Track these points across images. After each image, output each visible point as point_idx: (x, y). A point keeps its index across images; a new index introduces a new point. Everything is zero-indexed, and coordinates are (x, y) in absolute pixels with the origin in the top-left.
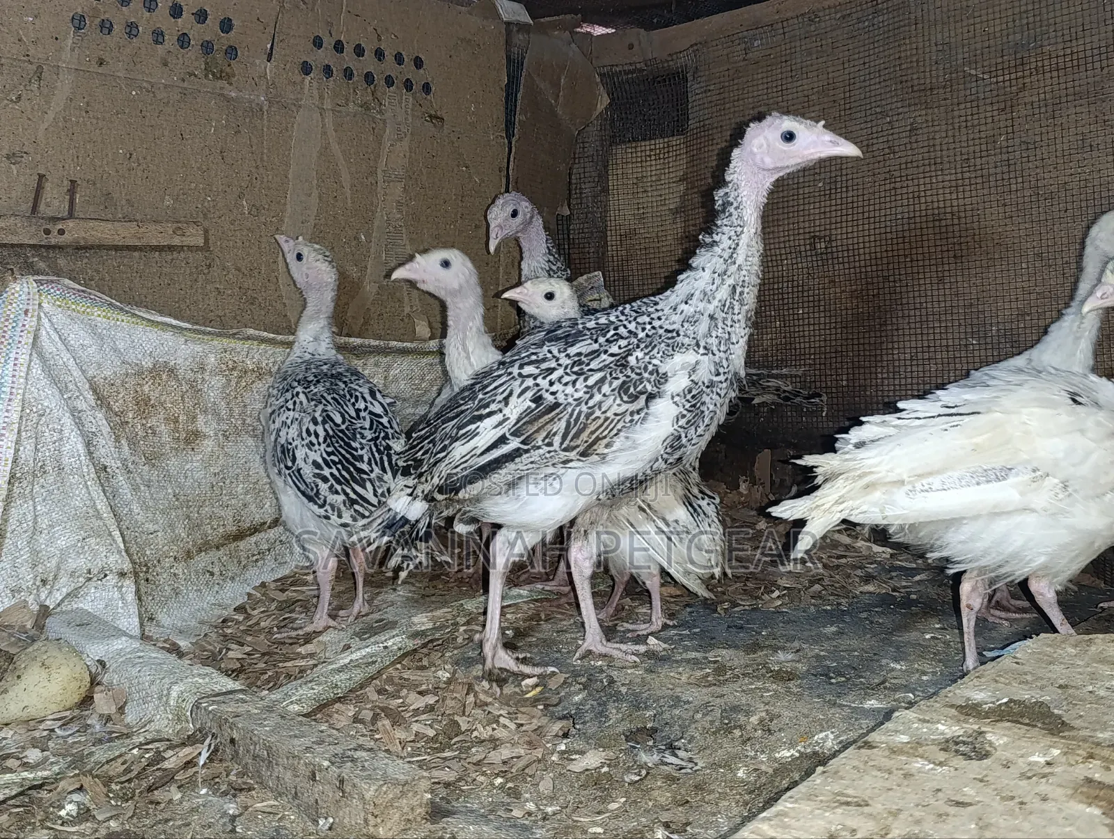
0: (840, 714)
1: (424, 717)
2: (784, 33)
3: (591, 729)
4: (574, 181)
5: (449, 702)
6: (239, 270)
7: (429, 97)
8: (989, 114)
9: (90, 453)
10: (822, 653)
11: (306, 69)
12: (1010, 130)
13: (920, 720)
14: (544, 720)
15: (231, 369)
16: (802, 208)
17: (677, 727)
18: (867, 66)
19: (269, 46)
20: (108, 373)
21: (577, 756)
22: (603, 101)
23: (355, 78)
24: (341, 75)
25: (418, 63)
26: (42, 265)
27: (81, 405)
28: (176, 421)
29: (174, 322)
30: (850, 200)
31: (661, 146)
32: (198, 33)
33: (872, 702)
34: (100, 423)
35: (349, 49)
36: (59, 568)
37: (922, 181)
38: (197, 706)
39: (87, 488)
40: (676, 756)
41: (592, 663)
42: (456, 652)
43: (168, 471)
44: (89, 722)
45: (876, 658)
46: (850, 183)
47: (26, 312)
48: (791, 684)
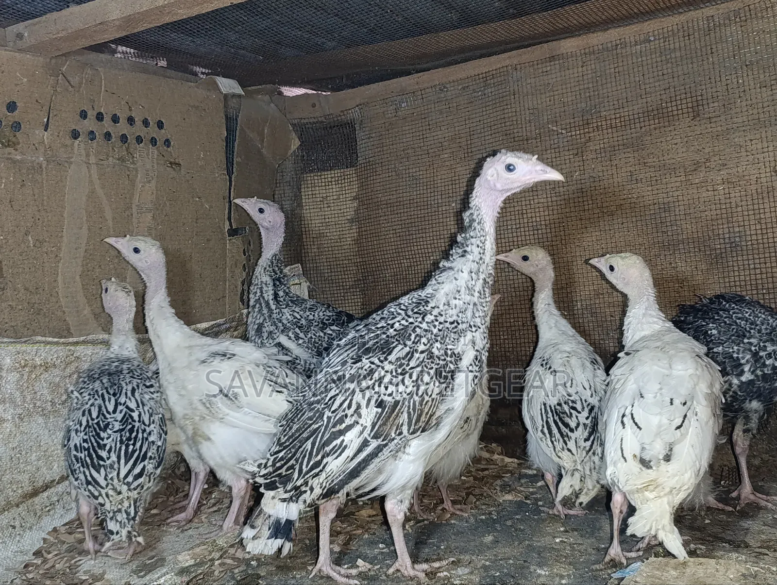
2: (423, 98)
6: (27, 289)
7: (169, 149)
8: (567, 157)
12: (582, 168)
16: (441, 220)
18: (482, 122)
19: (46, 120)
22: (295, 144)
23: (113, 140)
24: (102, 137)
25: (160, 125)
31: (339, 175)
35: (107, 119)
45: (526, 564)
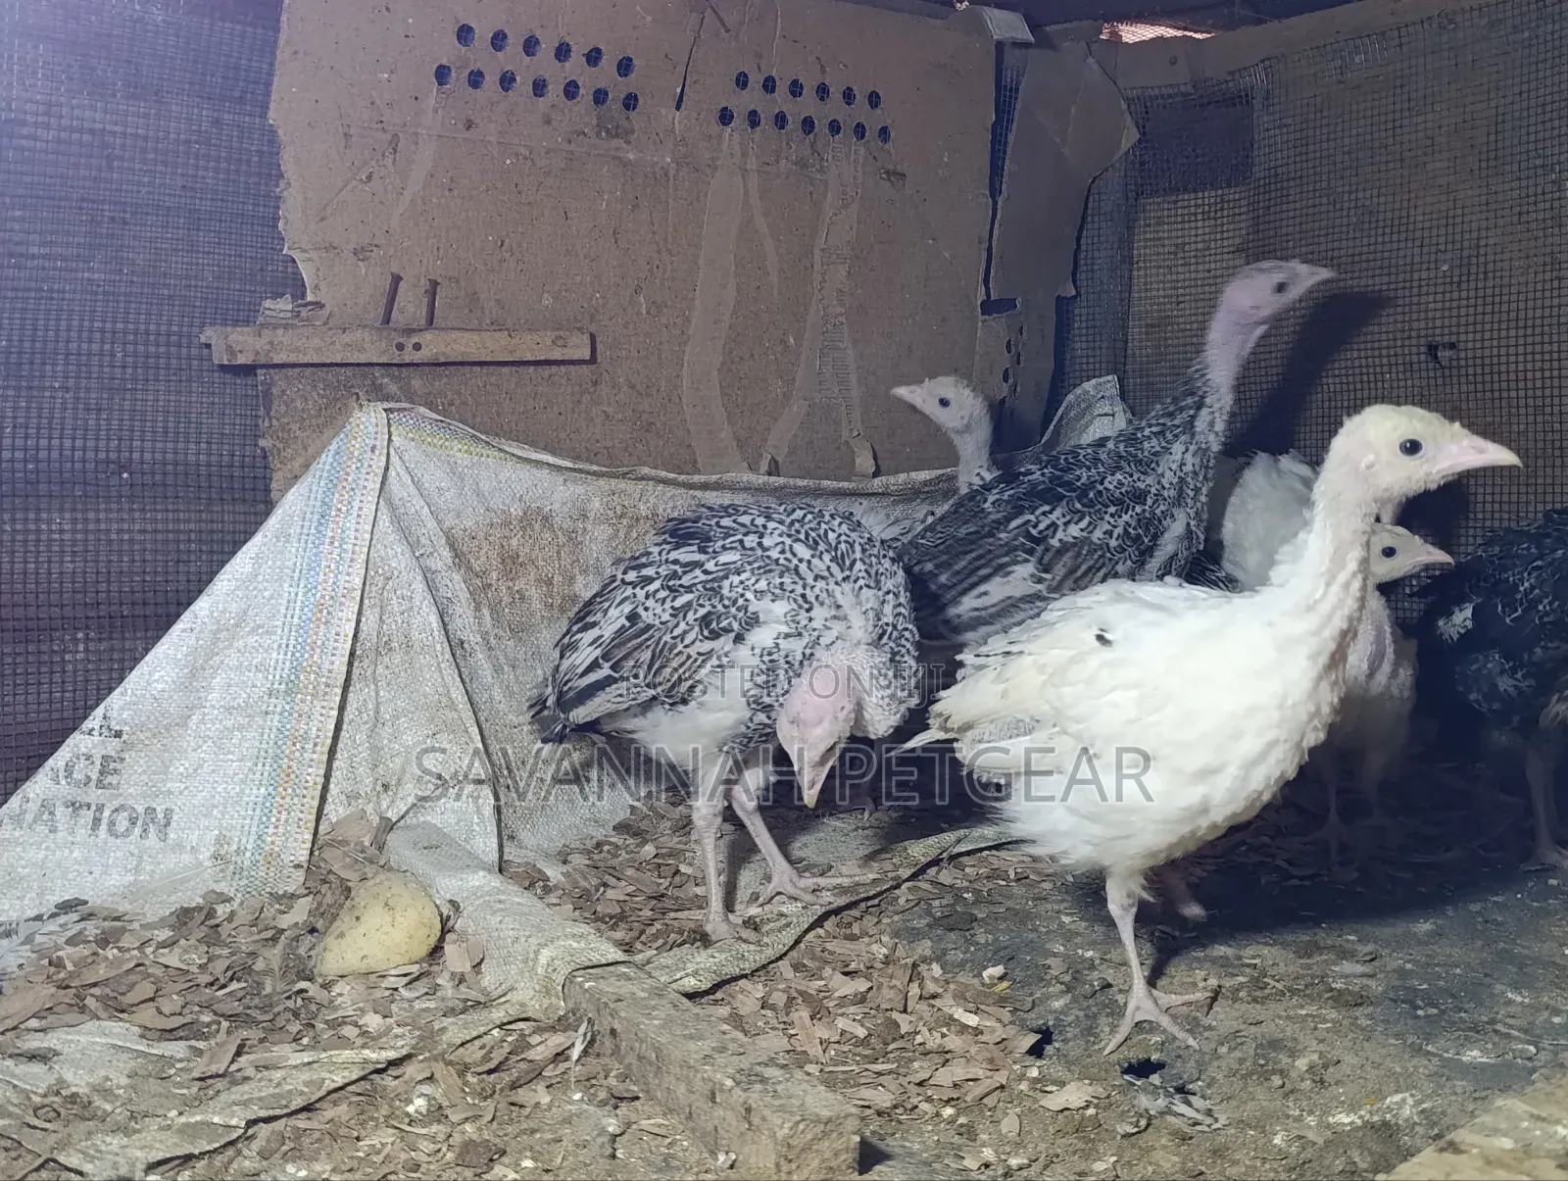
0: (1426, 1067)
1: (852, 1009)
2: (1401, 45)
3: (1075, 1049)
4: (1083, 248)
5: (887, 992)
6: (632, 387)
7: (887, 146)
9: (445, 625)
10: (1409, 966)
13: (1532, 1116)
14: (1012, 1031)
15: (621, 516)
16: (1415, 300)
17: (1192, 1063)
18: (1525, 96)
19: (679, 90)
20: (469, 524)
21: (1054, 1088)
22: (1130, 136)
23: (789, 127)
24: (772, 122)
26: (393, 388)
27: (435, 563)
28: (550, 582)
29: (550, 459)
30: (1489, 292)
31: (1212, 200)
32: (589, 79)
33: (1475, 1053)
34: (457, 587)
35: (782, 87)
36: (404, 770)
38: (570, 979)
39: (440, 671)
40: (1189, 1104)
41: (1080, 952)
42: (896, 918)
43: (538, 647)
44: (439, 981)
45: (1488, 980)
46: (1491, 266)
47: (373, 449)
48: (1359, 1012)
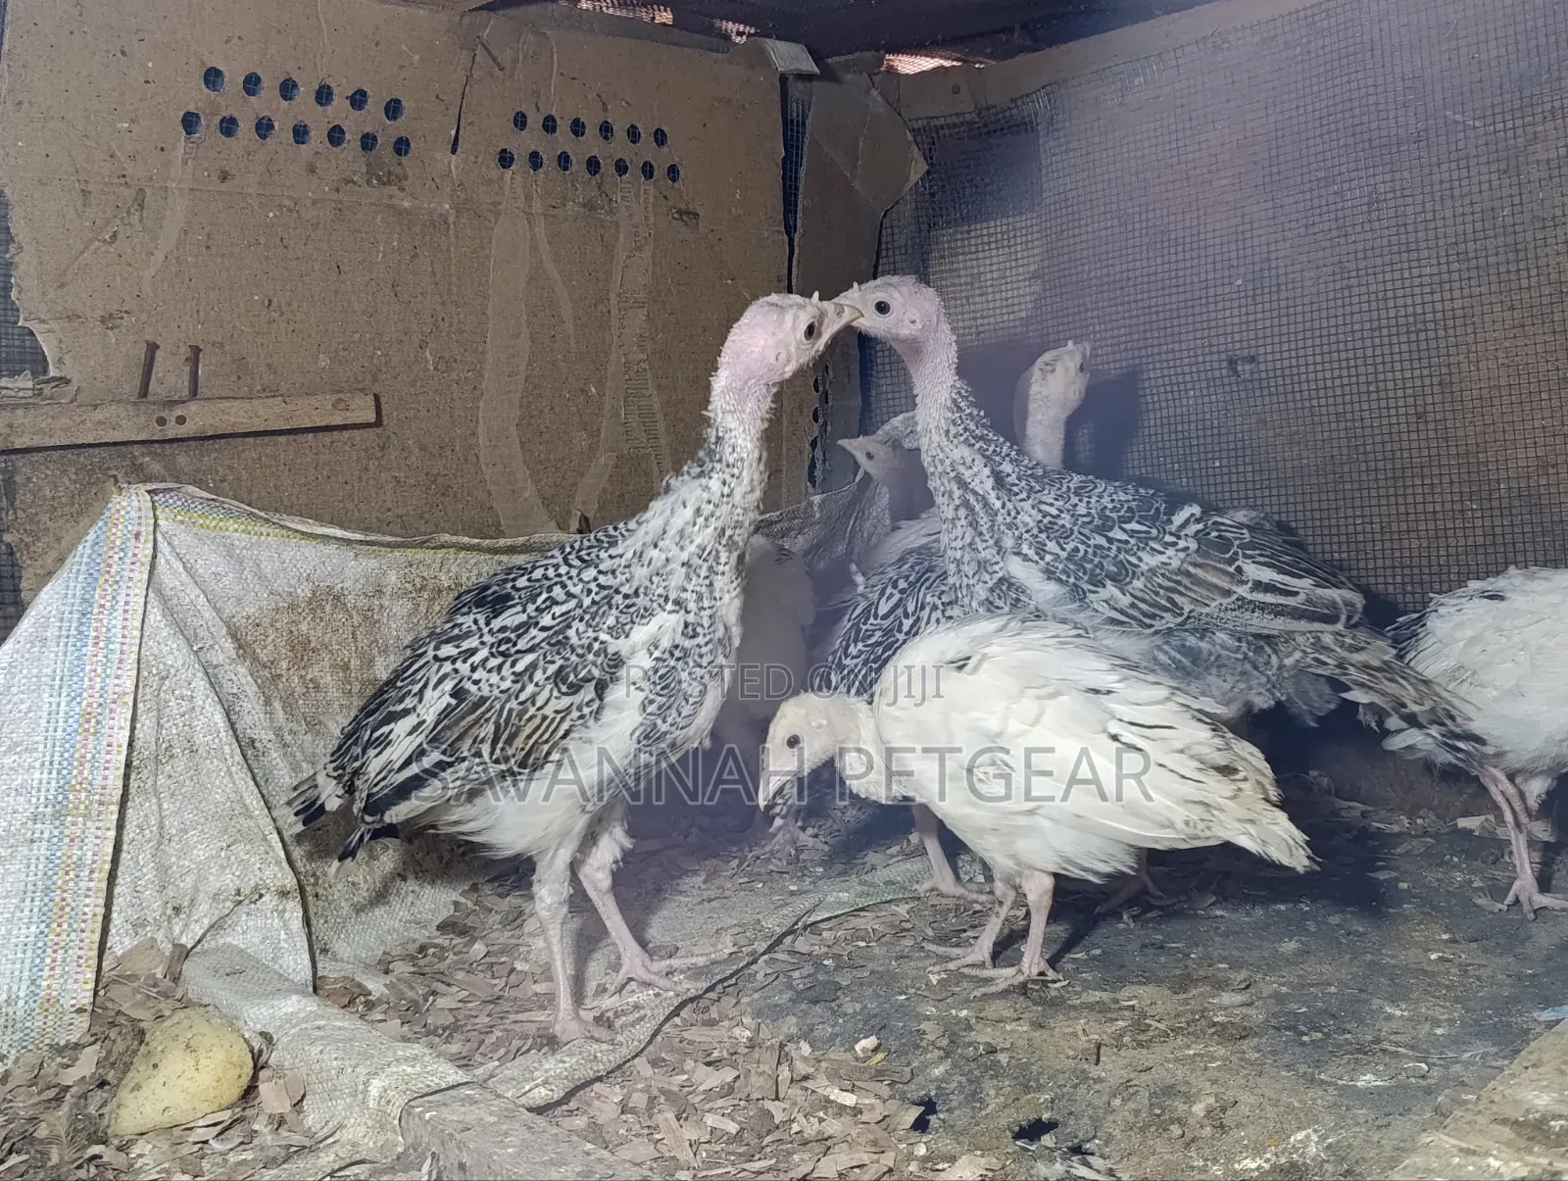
0: (1322, 1098)
1: (720, 1103)
2: (1178, 66)
3: (961, 1118)
5: (755, 1080)
6: (424, 449)
7: (676, 185)
8: (1485, 178)
9: (232, 725)
10: (1284, 989)
11: (505, 159)
12: (1517, 200)
13: (1461, 1150)
14: (893, 1106)
15: (420, 589)
16: (1212, 316)
17: (1086, 1120)
18: (1302, 110)
19: (453, 133)
20: (251, 610)
21: (946, 1165)
22: (918, 168)
23: (574, 168)
24: (555, 164)
25: (660, 137)
26: (156, 467)
27: (217, 657)
28: (346, 667)
29: (339, 533)
30: (1283, 303)
31: (1004, 228)
32: (355, 124)
33: (1369, 1077)
34: (243, 681)
35: (563, 128)
36: (196, 890)
37: (1388, 276)
38: (407, 1110)
39: (231, 775)
40: (1089, 1166)
41: (954, 1012)
42: (756, 996)
44: (256, 1127)
45: (1364, 996)
46: (1282, 279)
47: (137, 536)
48: (1245, 1045)
